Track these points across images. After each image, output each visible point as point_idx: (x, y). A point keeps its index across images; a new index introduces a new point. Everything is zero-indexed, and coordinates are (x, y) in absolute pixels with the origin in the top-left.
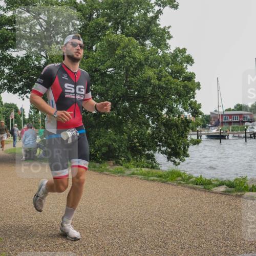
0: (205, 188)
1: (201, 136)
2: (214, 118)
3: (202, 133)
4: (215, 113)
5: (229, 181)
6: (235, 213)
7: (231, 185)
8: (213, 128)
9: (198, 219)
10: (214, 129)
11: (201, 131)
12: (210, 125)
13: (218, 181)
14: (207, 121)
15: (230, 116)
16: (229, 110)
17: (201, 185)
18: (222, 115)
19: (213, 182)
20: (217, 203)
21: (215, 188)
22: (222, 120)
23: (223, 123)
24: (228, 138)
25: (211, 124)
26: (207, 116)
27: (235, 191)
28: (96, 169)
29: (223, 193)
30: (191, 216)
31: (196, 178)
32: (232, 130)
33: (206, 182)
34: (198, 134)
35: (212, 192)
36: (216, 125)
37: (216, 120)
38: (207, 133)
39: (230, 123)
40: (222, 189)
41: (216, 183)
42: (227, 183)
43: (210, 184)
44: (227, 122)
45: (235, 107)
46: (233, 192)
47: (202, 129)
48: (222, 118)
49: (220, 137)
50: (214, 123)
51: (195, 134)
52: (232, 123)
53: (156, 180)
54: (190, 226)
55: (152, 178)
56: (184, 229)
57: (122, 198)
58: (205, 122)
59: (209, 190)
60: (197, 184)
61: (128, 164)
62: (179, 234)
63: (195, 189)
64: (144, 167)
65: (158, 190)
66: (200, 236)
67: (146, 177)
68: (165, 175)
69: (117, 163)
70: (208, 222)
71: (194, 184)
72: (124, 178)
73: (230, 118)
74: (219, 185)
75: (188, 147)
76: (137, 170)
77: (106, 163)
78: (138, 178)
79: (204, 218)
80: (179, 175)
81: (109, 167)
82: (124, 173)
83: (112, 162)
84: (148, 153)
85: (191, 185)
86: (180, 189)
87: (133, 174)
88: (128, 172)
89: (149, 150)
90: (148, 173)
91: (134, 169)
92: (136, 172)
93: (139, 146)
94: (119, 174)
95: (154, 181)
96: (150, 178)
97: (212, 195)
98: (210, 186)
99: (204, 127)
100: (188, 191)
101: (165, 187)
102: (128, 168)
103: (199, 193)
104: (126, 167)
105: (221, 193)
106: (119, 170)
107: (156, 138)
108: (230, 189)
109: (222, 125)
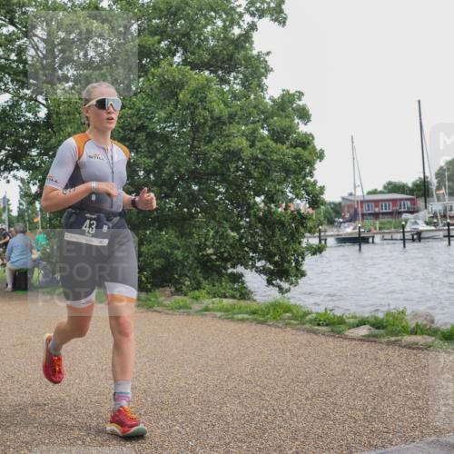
0: (332, 331)
1: (326, 240)
2: (349, 206)
3: (327, 234)
4: (351, 198)
5: (376, 318)
6: (385, 372)
7: (378, 325)
8: (346, 225)
9: (321, 385)
10: (349, 227)
11: (325, 231)
12: (341, 220)
13: (355, 317)
14: (336, 213)
15: (377, 202)
16: (374, 192)
17: (327, 325)
18: (362, 202)
19: (347, 321)
20: (355, 356)
21: (351, 331)
22: (362, 211)
23: (363, 215)
24: (373, 242)
25: (343, 218)
26: (335, 204)
27: (387, 334)
29: (363, 339)
30: (308, 380)
31: (317, 313)
32: (380, 229)
33: (335, 320)
34: (320, 237)
35: (346, 338)
36: (352, 219)
37: (352, 211)
38: (336, 233)
39: (376, 215)
40: (363, 331)
41: (351, 320)
42: (372, 320)
43: (341, 324)
44: (370, 214)
45: (385, 188)
46: (381, 336)
47: (327, 227)
48: (362, 207)
49: (359, 240)
50: (347, 216)
51: (315, 237)
52: (381, 216)
53: (247, 319)
54: (307, 398)
55: (240, 316)
56: (296, 404)
57: (186, 354)
58: (333, 215)
59: (340, 335)
60: (319, 325)
61: (197, 293)
62: (288, 414)
63: (315, 332)
64: (225, 297)
65: (250, 336)
66: (325, 415)
67: (229, 314)
68: (262, 311)
69: (179, 291)
70: (338, 391)
71: (314, 325)
72: (190, 318)
73: (377, 206)
74: (358, 325)
75: (303, 258)
76: (213, 303)
77: (158, 292)
78: (215, 316)
79: (332, 383)
80: (288, 309)
81: (163, 298)
82: (191, 308)
83: (168, 290)
84: (232, 273)
85: (308, 326)
86: (289, 334)
87: (207, 309)
88: (196, 306)
89: (233, 266)
90: (233, 307)
91: (208, 302)
92: (211, 306)
93: (217, 260)
94: (181, 311)
95: (242, 320)
96: (236, 316)
97: (346, 342)
98: (343, 327)
99: (331, 222)
100: (304, 338)
101: (262, 331)
102: (196, 299)
103: (323, 339)
104: (193, 298)
105: (361, 340)
106: (181, 304)
107: (247, 245)
108: (377, 332)
109: (363, 219)
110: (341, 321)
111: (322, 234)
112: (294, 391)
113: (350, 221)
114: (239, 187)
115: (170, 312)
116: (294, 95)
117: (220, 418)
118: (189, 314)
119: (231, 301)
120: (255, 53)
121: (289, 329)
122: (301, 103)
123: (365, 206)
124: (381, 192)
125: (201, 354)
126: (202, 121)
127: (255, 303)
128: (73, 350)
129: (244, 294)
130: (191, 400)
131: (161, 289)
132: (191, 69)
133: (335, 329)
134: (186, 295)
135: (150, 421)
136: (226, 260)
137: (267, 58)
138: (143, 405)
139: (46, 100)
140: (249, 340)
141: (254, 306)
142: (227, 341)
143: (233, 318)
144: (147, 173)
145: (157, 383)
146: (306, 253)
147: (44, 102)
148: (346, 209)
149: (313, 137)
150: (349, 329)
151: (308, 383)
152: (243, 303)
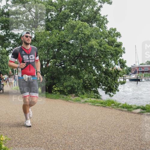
0: (128, 110)
1: (126, 80)
2: (134, 69)
4: (134, 66)
7: (144, 109)
8: (133, 75)
9: (124, 128)
11: (126, 77)
12: (131, 73)
14: (129, 71)
15: (143, 67)
16: (142, 64)
17: (126, 108)
18: (138, 67)
19: (133, 107)
20: (136, 119)
21: (135, 110)
23: (138, 72)
24: (142, 81)
25: (132, 72)
26: (129, 68)
27: (146, 112)
28: (64, 99)
30: (120, 126)
31: (123, 104)
32: (144, 76)
33: (129, 107)
34: (124, 78)
35: (133, 113)
36: (135, 73)
37: (135, 70)
38: (129, 78)
39: (143, 72)
40: (139, 110)
41: (135, 107)
42: (142, 107)
43: (131, 108)
44: (141, 71)
47: (126, 75)
48: (138, 69)
49: (137, 80)
50: (133, 72)
51: (122, 79)
53: (100, 105)
54: (120, 132)
56: (116, 134)
57: (79, 116)
58: (128, 71)
59: (131, 111)
61: (83, 96)
62: (113, 137)
63: (122, 110)
64: (92, 98)
65: (100, 111)
66: (125, 138)
67: (93, 103)
68: (104, 103)
69: (77, 95)
70: (130, 130)
71: (122, 108)
72: (81, 104)
73: (143, 69)
74: (137, 109)
75: (118, 85)
78: (89, 104)
80: (113, 102)
81: (72, 97)
82: (81, 101)
83: (73, 95)
84: (94, 90)
85: (120, 108)
86: (113, 111)
88: (83, 101)
90: (95, 101)
91: (86, 99)
92: (87, 101)
94: (78, 102)
95: (98, 106)
96: (96, 104)
98: (132, 109)
99: (128, 74)
100: (118, 112)
101: (104, 110)
102: (83, 98)
103: (125, 113)
104: (81, 98)
105: (138, 114)
106: (78, 99)
107: (99, 81)
108: (143, 111)
109: (138, 73)
110: (131, 107)
112: (115, 130)
113: (134, 74)
115: (74, 102)
117: (90, 138)
121: (113, 109)
124: (145, 64)
125: (84, 116)
129: (98, 97)
130: (81, 132)
131: (71, 95)
132: (81, 21)
134: (79, 97)
137: (107, 17)
141: (102, 101)
142: (93, 112)
145: (70, 125)
147: (34, 33)
152: (98, 100)
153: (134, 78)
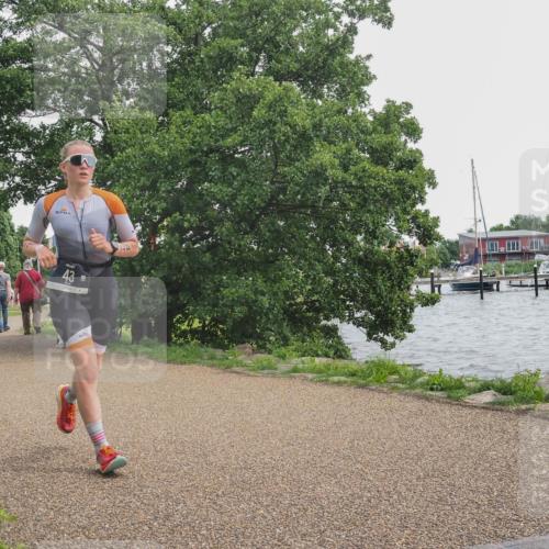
0: (449, 397)
1: (439, 287)
2: (469, 246)
3: (442, 279)
4: (470, 235)
5: (502, 381)
6: (514, 447)
7: (505, 389)
8: (465, 268)
9: (435, 462)
10: (468, 269)
11: (439, 276)
12: (458, 262)
13: (477, 381)
14: (452, 254)
15: (502, 240)
16: (500, 228)
17: (442, 390)
18: (484, 240)
19: (467, 385)
20: (477, 427)
21: (472, 397)
22: (484, 251)
23: (485, 256)
24: (498, 290)
25: (461, 259)
26: (451, 243)
27: (516, 401)
28: (215, 362)
29: (487, 407)
30: (420, 456)
31: (430, 375)
32: (506, 272)
33: (453, 383)
34: (432, 282)
35: (466, 405)
36: (473, 261)
37: (472, 252)
38: (452, 278)
39: (502, 257)
40: (487, 397)
41: (473, 384)
42: (498, 384)
43: (459, 388)
44: (494, 255)
45: (512, 222)
46: (509, 403)
47: (440, 271)
48: (484, 246)
49: (481, 287)
50: (466, 257)
51: (426, 283)
52: (507, 258)
53: (345, 382)
54: (418, 478)
55: (336, 379)
56: (405, 485)
57: (271, 423)
58: (449, 256)
59: (458, 402)
60: (432, 389)
61: (283, 350)
62: (395, 497)
63: (427, 399)
64: (318, 356)
65: (349, 403)
66: (440, 499)
67: (323, 376)
68: (363, 371)
69: (262, 348)
71: (427, 389)
72: (275, 380)
73: (502, 245)
74: (480, 390)
75: (412, 310)
76: (303, 362)
77: (237, 349)
78: (306, 379)
79: (449, 460)
80: (394, 370)
81: (243, 356)
82: (276, 369)
83: (248, 347)
84: (325, 326)
85: (418, 391)
86: (395, 400)
87: (295, 370)
88: (283, 366)
89: (327, 318)
90: (328, 367)
91: (296, 361)
92: (300, 366)
93: (308, 310)
94: (266, 371)
95: (339, 383)
96: (331, 379)
97: (466, 411)
98: (461, 392)
99: (446, 266)
100: (413, 405)
101: (363, 397)
102: (283, 357)
103: (437, 407)
104: (279, 356)
105: (483, 408)
106: (265, 363)
107: (343, 293)
108: (504, 398)
109: (485, 261)
110: (459, 385)
111: (436, 279)
112: (402, 469)
113: (470, 264)
114: (334, 221)
115: (252, 373)
116: (400, 107)
117: (313, 500)
118: (274, 376)
119: (324, 360)
120: (352, 57)
121: (395, 394)
122: (409, 116)
123: (488, 245)
124: (508, 229)
125: (289, 423)
126: (283, 138)
127: (354, 363)
128: (136, 418)
129: (341, 352)
130: (278, 479)
131: (241, 346)
132: (275, 80)
133: (452, 395)
134: (270, 352)
135: (229, 503)
136: (318, 311)
137: (367, 63)
138: (221, 484)
139: (103, 120)
140: (347, 407)
141: (353, 366)
142: (320, 408)
143: (327, 380)
144: (224, 206)
145: (237, 458)
146: (416, 304)
147: (100, 122)
148: (464, 249)
149: (421, 154)
150: (469, 394)
151: (419, 459)
152: (340, 363)
153: (468, 279)
